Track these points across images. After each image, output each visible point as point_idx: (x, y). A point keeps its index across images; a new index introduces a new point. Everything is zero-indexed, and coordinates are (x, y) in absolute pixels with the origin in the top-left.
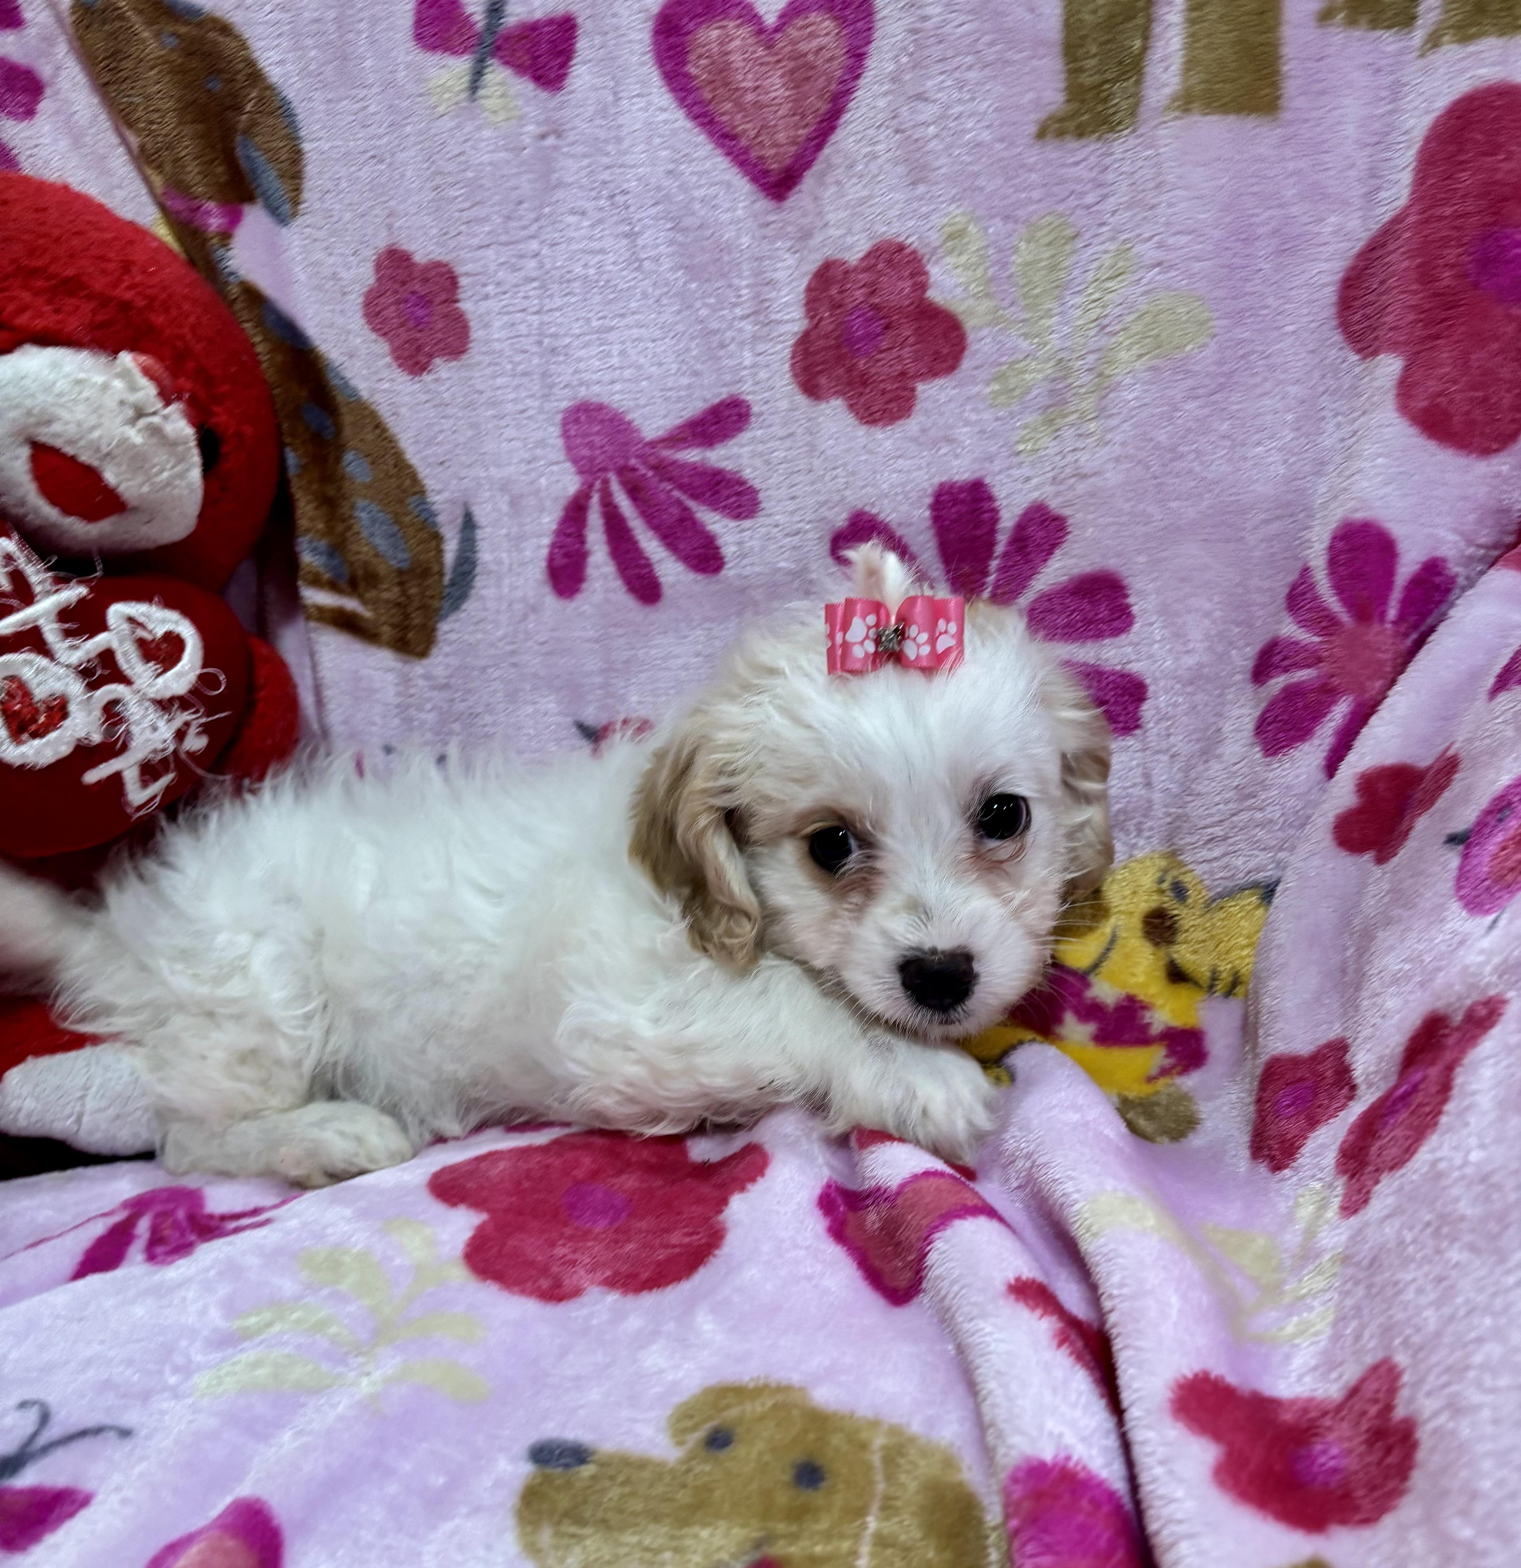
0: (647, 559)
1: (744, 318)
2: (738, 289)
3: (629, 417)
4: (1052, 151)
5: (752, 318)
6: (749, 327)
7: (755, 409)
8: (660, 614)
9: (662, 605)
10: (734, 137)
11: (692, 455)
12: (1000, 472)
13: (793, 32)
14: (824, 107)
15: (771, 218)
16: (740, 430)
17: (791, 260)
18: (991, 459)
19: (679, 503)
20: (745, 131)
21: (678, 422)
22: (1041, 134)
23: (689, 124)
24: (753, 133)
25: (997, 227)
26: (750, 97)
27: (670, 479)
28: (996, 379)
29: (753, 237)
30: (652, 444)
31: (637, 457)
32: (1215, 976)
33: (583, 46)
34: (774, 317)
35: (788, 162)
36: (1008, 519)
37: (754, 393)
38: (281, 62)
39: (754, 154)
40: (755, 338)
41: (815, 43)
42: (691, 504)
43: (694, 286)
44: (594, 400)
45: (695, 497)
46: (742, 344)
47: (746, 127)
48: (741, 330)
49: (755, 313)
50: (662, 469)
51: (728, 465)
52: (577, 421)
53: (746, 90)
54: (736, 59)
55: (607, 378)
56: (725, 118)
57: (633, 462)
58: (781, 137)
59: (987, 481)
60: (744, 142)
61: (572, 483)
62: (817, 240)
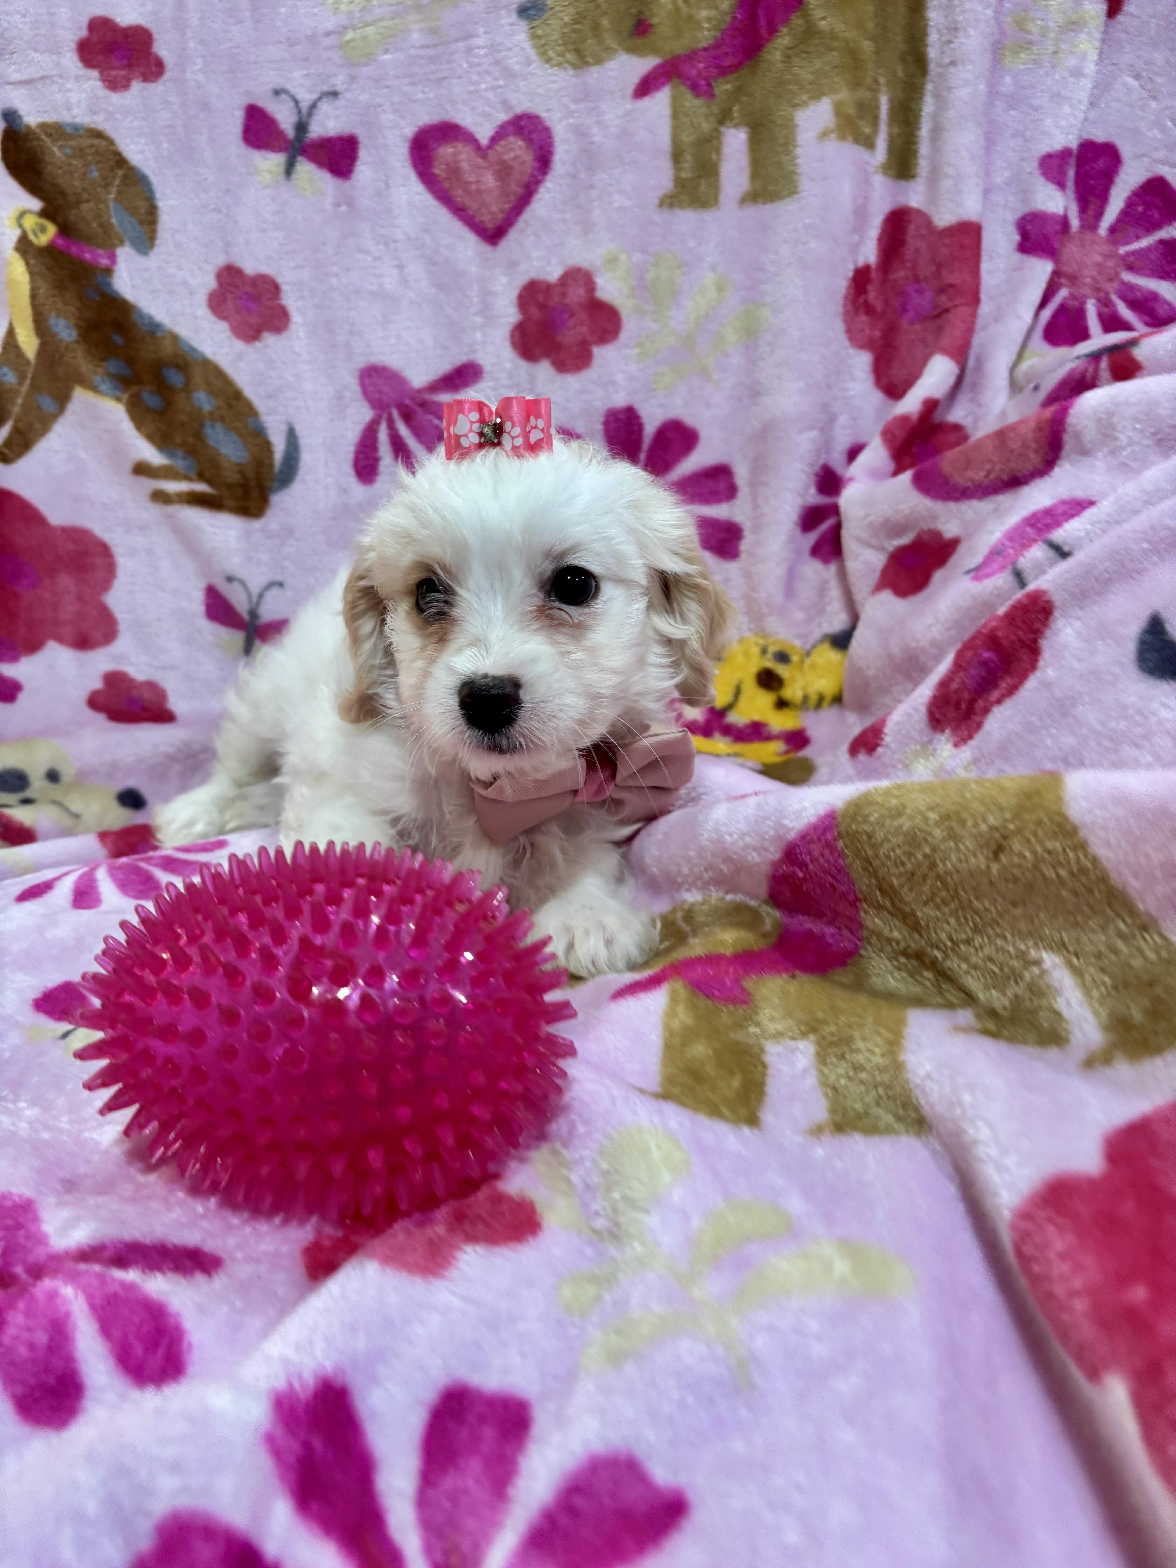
1: (475, 314)
2: (471, 298)
3: (403, 374)
4: (667, 215)
6: (479, 320)
7: (486, 369)
10: (464, 210)
11: (445, 397)
12: (644, 401)
13: (498, 148)
14: (520, 191)
15: (490, 255)
16: (476, 381)
17: (504, 280)
18: (637, 393)
21: (434, 377)
22: (661, 204)
23: (436, 202)
24: (476, 207)
25: (638, 257)
26: (473, 187)
27: (431, 413)
28: (638, 345)
29: (479, 267)
30: (420, 391)
31: (410, 399)
32: (806, 698)
33: (363, 154)
34: (496, 313)
35: (498, 222)
36: (650, 429)
37: (484, 359)
38: (142, 152)
39: (477, 219)
40: (484, 326)
41: (512, 155)
43: (442, 296)
44: (379, 364)
46: (474, 330)
47: (472, 205)
48: (474, 322)
49: (483, 311)
50: (423, 404)
52: (369, 376)
53: (471, 183)
54: (465, 165)
55: (389, 350)
56: (458, 199)
57: (407, 402)
58: (494, 209)
59: (636, 406)
60: (471, 212)
61: (366, 414)
62: (523, 267)
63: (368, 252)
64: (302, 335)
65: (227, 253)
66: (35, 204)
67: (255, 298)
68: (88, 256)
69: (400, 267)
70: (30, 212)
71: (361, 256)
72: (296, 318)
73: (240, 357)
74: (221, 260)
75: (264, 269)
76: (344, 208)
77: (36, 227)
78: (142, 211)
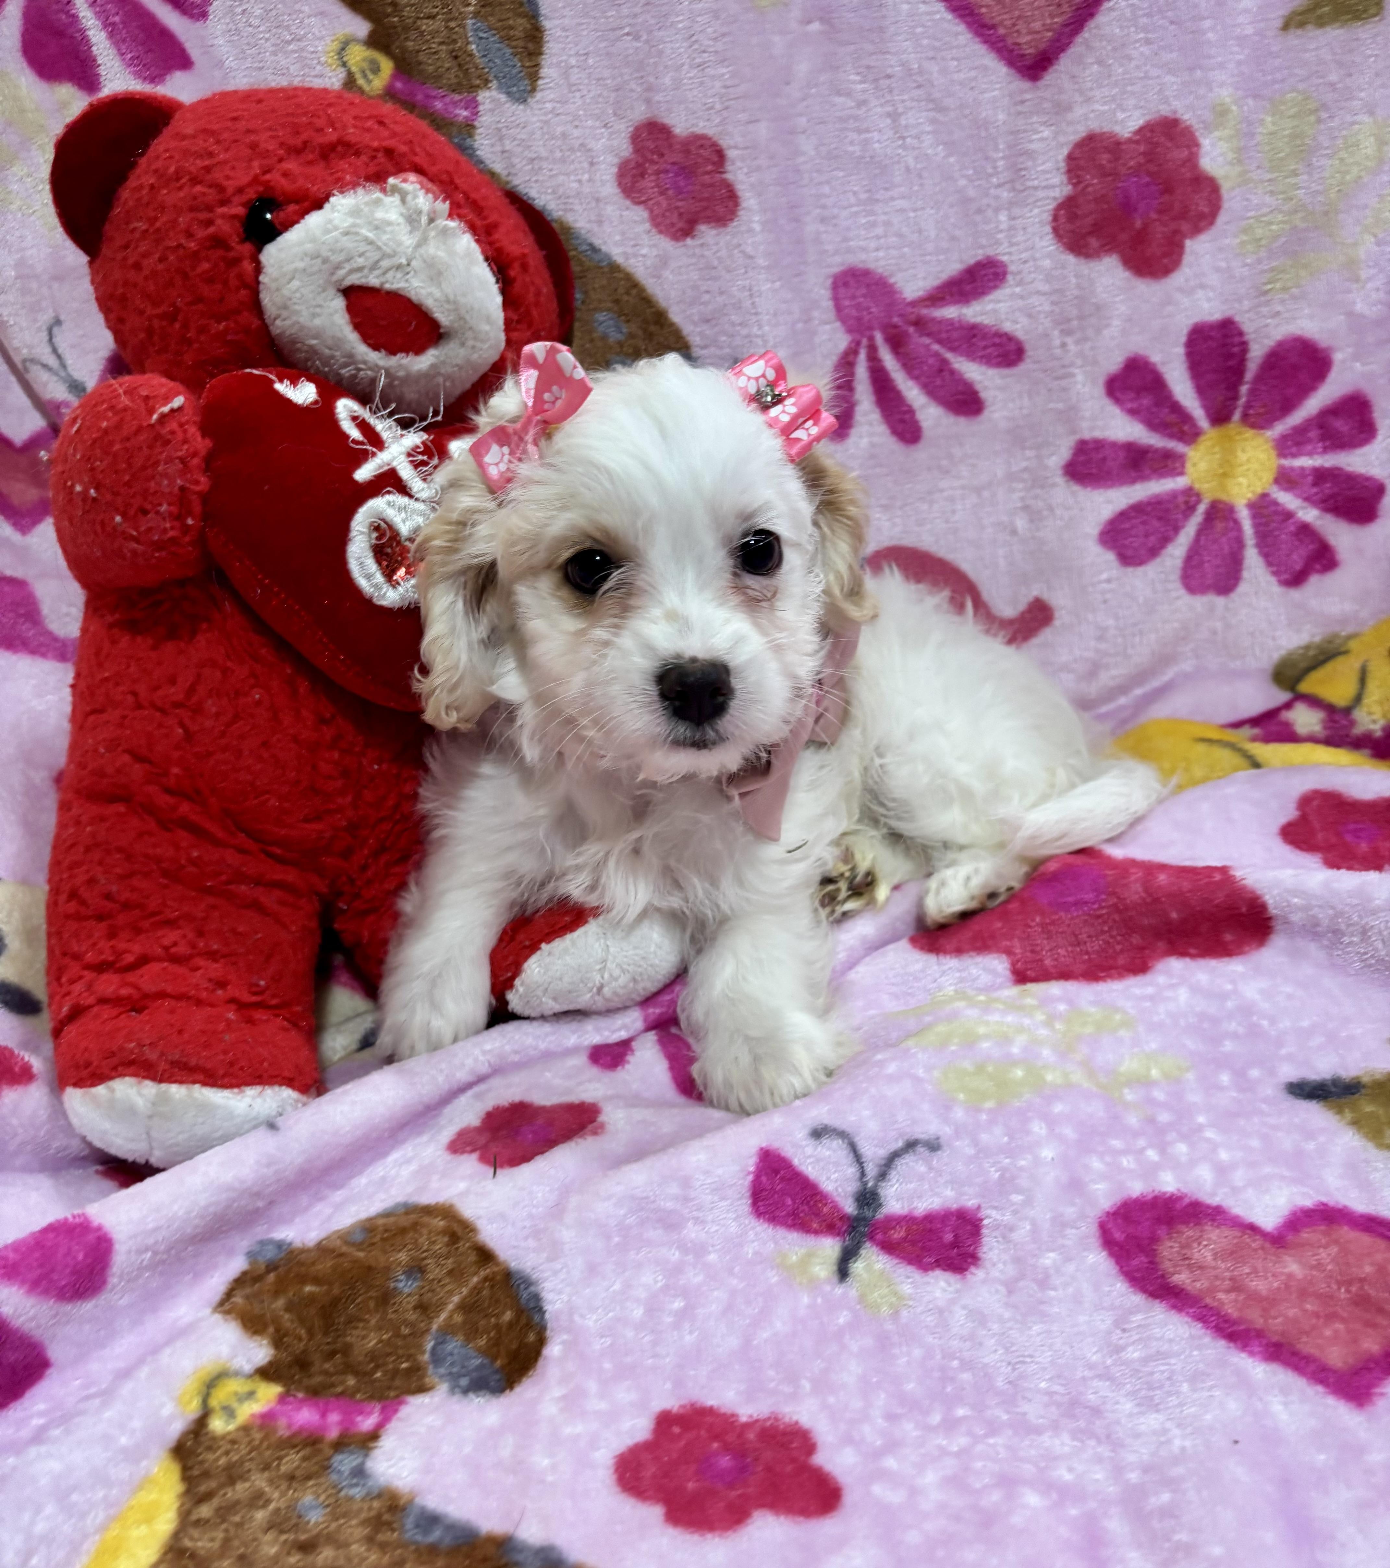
0: (910, 406)
1: (999, 186)
2: (995, 161)
3: (892, 280)
4: (1294, 39)
5: (1007, 186)
6: (1005, 194)
7: (1012, 268)
8: (920, 453)
9: (921, 445)
10: (993, 27)
11: (950, 312)
12: (1248, 311)
15: (1028, 96)
16: (995, 287)
17: (1047, 133)
18: (1239, 300)
19: (937, 354)
20: (1002, 21)
21: (936, 283)
22: (1286, 27)
23: (949, 16)
24: (1008, 23)
25: (1249, 105)
27: (928, 335)
28: (1245, 231)
29: (1009, 114)
30: (914, 304)
31: (901, 315)
34: (1030, 184)
35: (1042, 46)
36: (1257, 353)
37: (1010, 253)
39: (1010, 41)
40: (1012, 204)
42: (949, 356)
43: (952, 160)
44: (861, 266)
45: (953, 349)
46: (997, 210)
47: (1003, 18)
48: (997, 197)
49: (1012, 181)
50: (919, 323)
51: (985, 320)
52: (846, 284)
55: (873, 244)
56: (984, 10)
57: (896, 320)
58: (1038, 25)
59: (1237, 319)
60: (1001, 31)
61: (842, 341)
62: (1079, 112)
63: (849, 94)
64: (757, 227)
65: (648, 101)
66: (361, 27)
67: (686, 171)
68: (438, 105)
69: (894, 116)
70: (355, 40)
71: (839, 100)
72: (749, 200)
73: (664, 261)
74: (639, 113)
75: (703, 127)
76: (815, 26)
77: (365, 65)
78: (518, 33)
